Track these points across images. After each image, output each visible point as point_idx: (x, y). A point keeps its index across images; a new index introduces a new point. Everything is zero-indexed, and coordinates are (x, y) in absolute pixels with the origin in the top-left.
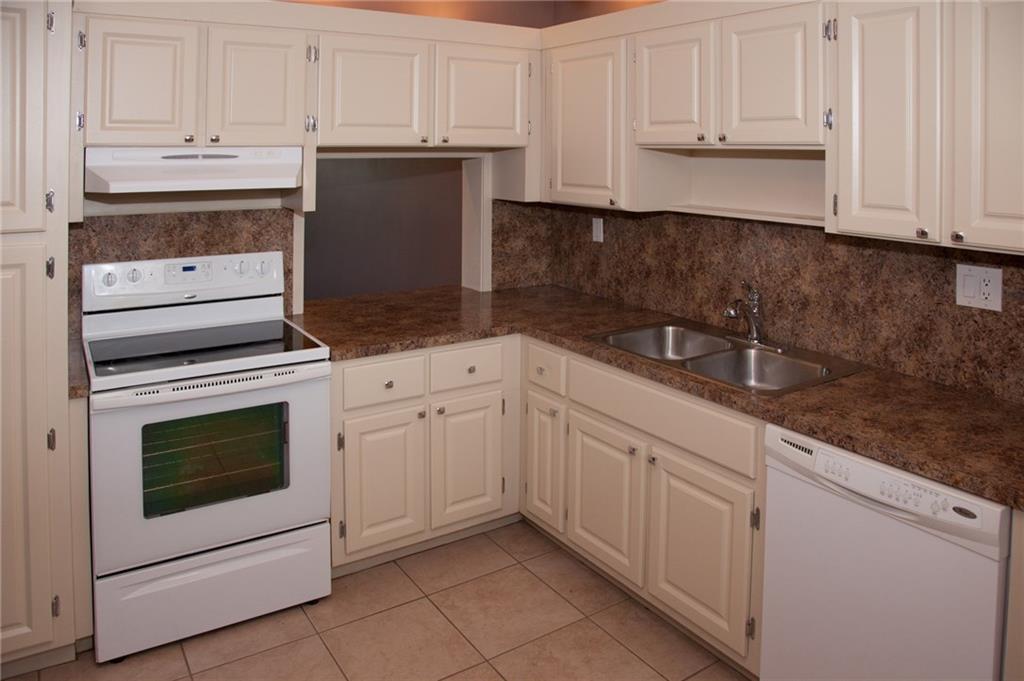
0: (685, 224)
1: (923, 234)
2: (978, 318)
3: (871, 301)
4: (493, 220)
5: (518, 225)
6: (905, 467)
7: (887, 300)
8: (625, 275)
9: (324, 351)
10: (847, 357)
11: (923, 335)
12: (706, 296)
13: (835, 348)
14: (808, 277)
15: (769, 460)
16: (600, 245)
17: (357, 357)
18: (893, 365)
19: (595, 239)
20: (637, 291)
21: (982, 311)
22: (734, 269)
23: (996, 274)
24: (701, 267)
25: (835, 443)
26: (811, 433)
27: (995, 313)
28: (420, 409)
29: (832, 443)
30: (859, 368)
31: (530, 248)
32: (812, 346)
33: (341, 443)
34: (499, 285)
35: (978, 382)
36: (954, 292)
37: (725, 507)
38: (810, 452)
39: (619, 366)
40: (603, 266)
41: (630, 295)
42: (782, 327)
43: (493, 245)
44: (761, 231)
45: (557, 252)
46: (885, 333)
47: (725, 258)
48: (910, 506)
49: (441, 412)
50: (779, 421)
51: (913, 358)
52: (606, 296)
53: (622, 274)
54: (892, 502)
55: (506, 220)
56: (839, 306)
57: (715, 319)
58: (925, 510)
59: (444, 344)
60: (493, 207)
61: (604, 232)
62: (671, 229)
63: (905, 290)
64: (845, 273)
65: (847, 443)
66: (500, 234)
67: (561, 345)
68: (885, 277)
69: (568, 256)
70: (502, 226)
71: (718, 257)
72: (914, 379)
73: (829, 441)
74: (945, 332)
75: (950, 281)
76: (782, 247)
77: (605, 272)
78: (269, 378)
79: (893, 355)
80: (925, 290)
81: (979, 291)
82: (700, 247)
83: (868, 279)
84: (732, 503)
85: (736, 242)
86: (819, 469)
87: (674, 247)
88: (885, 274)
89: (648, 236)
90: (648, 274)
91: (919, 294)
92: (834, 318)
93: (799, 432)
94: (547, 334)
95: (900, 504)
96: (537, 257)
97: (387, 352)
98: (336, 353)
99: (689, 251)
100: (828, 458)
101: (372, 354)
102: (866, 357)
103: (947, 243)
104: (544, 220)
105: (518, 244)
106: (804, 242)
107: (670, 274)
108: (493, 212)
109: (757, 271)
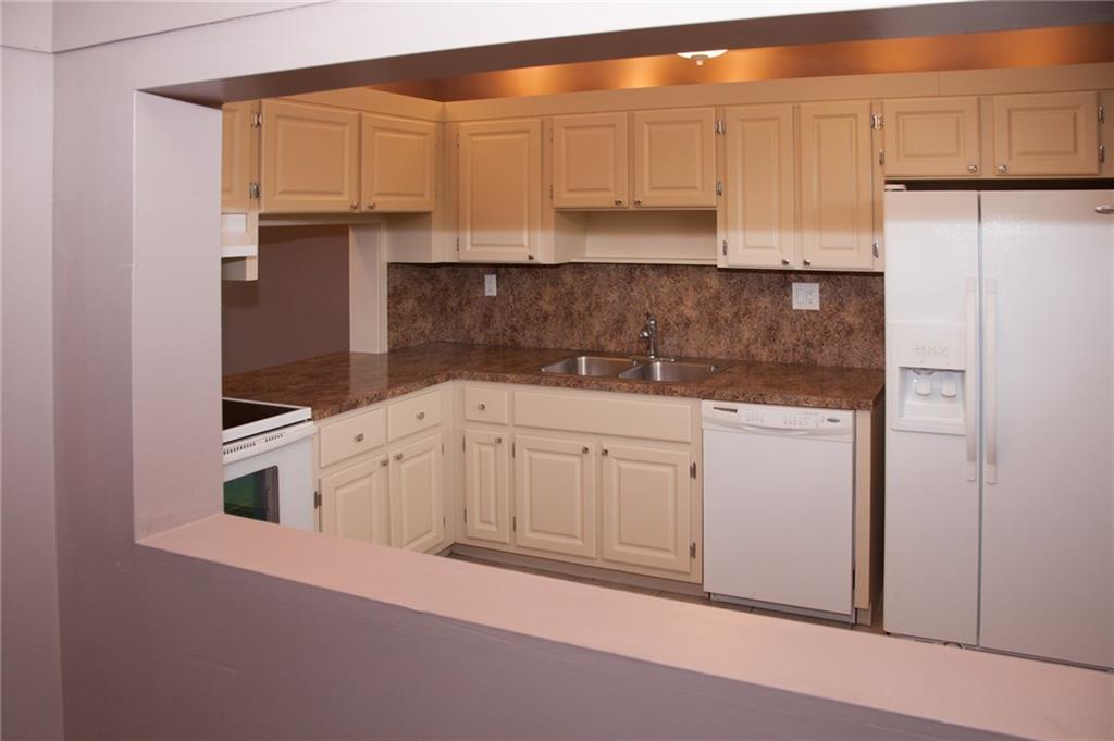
0: (582, 273)
1: (785, 263)
2: (806, 316)
3: (736, 314)
4: (388, 283)
5: (409, 286)
6: (797, 404)
7: (748, 313)
8: (521, 323)
9: (306, 412)
10: (721, 357)
11: (772, 332)
12: (602, 329)
13: (711, 353)
14: (689, 304)
15: (704, 425)
16: (494, 298)
17: (333, 414)
18: (753, 357)
19: (487, 294)
20: (535, 334)
21: (808, 311)
22: (628, 304)
23: (815, 287)
24: (598, 306)
25: (752, 399)
26: (734, 399)
27: (815, 311)
28: (382, 457)
29: (749, 402)
30: (731, 363)
31: (418, 309)
32: (693, 354)
33: (318, 500)
34: (395, 345)
35: (807, 358)
36: (791, 301)
37: (668, 470)
38: (735, 411)
39: (569, 386)
40: (497, 315)
41: (527, 339)
42: (669, 344)
43: (389, 308)
44: (651, 273)
45: (443, 310)
46: (747, 335)
47: (619, 297)
48: (803, 426)
49: (399, 458)
50: (710, 397)
51: (766, 349)
52: (500, 343)
53: (518, 322)
54: (792, 427)
55: (398, 283)
56: (714, 321)
57: (612, 346)
58: (811, 425)
59: (400, 394)
60: (389, 271)
61: (498, 287)
62: (568, 278)
63: (759, 305)
64: (717, 297)
65: (759, 399)
66: (395, 296)
67: (505, 380)
68: (745, 297)
69: (456, 313)
70: (395, 288)
71: (613, 296)
72: (768, 363)
73: (748, 401)
74: (786, 329)
75: (789, 294)
76: (668, 283)
77: (499, 322)
78: (261, 444)
79: (753, 350)
80: (772, 303)
81: (806, 298)
82: (596, 290)
83: (734, 300)
84: (674, 465)
85: (629, 283)
86: (743, 420)
87: (571, 293)
88: (746, 295)
89: (545, 286)
90: (546, 318)
91: (769, 305)
92: (710, 331)
93: (725, 400)
94: (487, 374)
95: (797, 427)
96: (424, 316)
97: (356, 407)
98: (317, 412)
99: (586, 295)
100: (748, 412)
101: (344, 411)
102: (734, 355)
103: (800, 267)
104: (429, 280)
105: (409, 305)
106: (685, 278)
107: (568, 315)
108: (388, 275)
109: (647, 305)
